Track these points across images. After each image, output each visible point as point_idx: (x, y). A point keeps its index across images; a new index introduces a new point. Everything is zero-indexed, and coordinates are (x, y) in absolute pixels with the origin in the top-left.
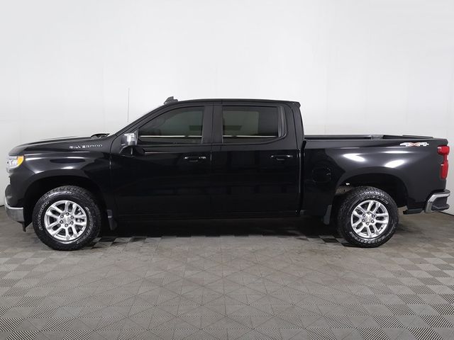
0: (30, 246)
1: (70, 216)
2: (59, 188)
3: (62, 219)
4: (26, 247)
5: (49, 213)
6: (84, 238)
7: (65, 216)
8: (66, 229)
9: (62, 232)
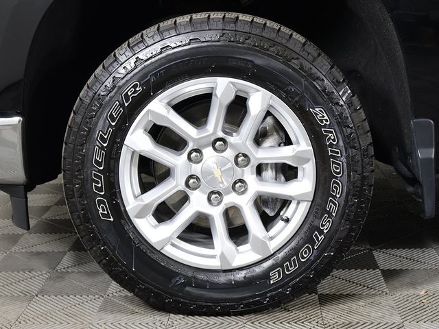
0: (42, 292)
1: (229, 154)
2: (183, 19)
3: (196, 169)
4: (28, 297)
5: (138, 140)
6: (306, 255)
7: (208, 152)
8: (216, 214)
9: (198, 231)
